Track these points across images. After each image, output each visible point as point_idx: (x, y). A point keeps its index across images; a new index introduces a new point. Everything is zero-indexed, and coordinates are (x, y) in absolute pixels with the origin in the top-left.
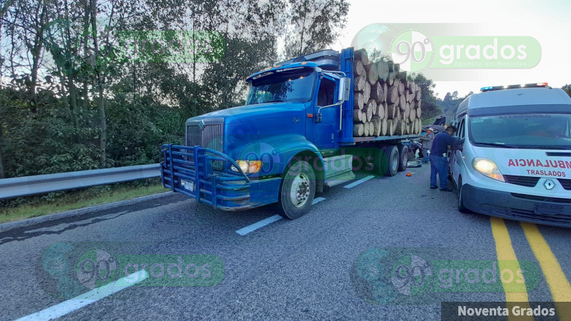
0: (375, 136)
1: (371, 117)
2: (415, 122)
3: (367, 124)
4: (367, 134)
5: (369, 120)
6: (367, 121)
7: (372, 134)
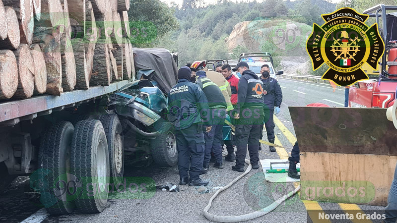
0: (52, 93)
1: (31, 26)
2: (124, 47)
3: (24, 51)
4: (29, 90)
5: (29, 38)
6: (23, 40)
7: (42, 89)
